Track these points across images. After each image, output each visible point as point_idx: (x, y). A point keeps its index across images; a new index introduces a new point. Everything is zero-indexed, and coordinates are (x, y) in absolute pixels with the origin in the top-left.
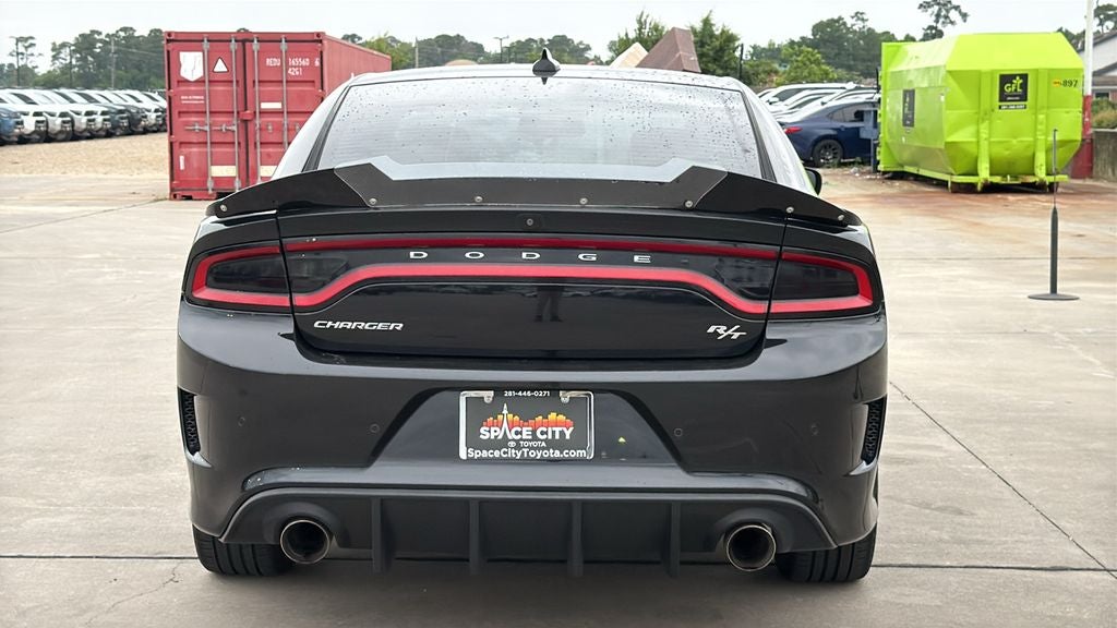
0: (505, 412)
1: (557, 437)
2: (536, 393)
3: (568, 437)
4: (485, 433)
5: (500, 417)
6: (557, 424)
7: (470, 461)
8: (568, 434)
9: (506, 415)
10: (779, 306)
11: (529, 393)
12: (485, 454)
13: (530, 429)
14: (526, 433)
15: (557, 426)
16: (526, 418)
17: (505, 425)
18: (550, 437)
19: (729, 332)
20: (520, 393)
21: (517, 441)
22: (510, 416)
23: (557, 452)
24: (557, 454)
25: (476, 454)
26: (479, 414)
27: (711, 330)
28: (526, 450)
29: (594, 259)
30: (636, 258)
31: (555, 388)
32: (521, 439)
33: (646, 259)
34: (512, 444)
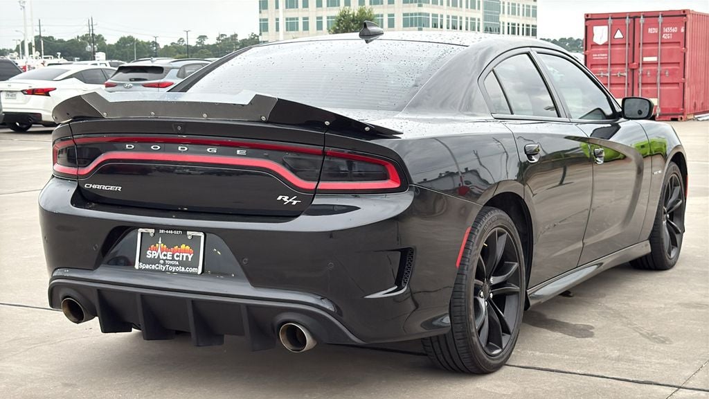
0: (160, 242)
1: (184, 259)
2: (175, 232)
3: (190, 260)
4: (150, 254)
5: (157, 245)
6: (185, 251)
7: (140, 269)
8: (190, 257)
9: (160, 245)
10: (323, 185)
11: (172, 232)
12: (148, 267)
13: (171, 253)
14: (169, 257)
15: (185, 252)
16: (169, 247)
17: (159, 251)
18: (181, 259)
19: (291, 200)
20: (167, 232)
21: (164, 260)
22: (162, 244)
23: (183, 268)
24: (183, 269)
25: (143, 266)
26: (147, 242)
27: (279, 198)
28: (168, 266)
29: (215, 151)
30: (238, 152)
31: (185, 229)
32: (167, 259)
33: (244, 152)
34: (162, 262)
